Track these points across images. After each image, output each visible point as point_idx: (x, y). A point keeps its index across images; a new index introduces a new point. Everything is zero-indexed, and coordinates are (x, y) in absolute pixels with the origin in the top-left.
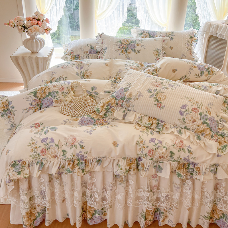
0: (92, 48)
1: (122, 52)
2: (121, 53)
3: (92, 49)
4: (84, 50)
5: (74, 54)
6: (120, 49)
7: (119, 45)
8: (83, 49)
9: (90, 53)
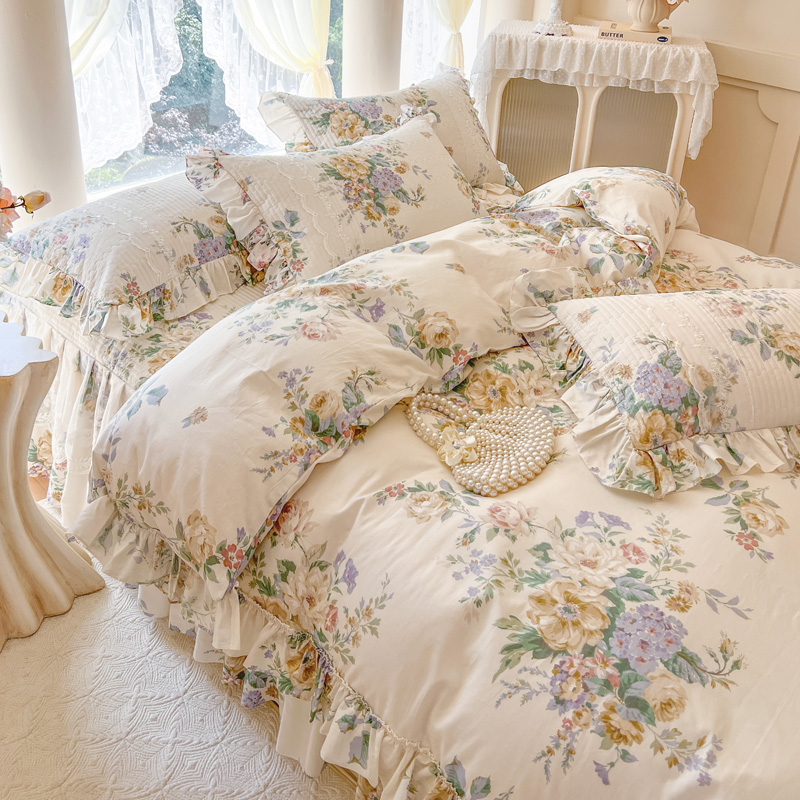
0: (203, 234)
1: (369, 215)
2: (368, 222)
3: (206, 240)
4: (174, 255)
5: (144, 289)
6: (352, 204)
7: (342, 189)
8: (168, 253)
9: (204, 258)
